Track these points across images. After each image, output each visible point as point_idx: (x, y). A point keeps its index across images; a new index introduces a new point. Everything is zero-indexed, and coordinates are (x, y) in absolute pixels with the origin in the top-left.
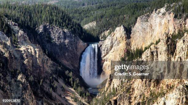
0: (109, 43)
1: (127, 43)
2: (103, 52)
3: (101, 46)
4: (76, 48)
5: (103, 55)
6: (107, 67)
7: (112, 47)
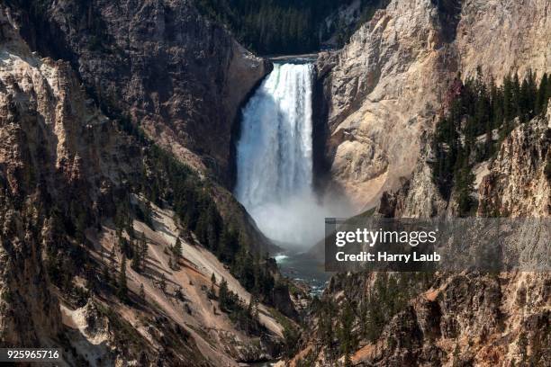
0: (364, 58)
1: (440, 59)
2: (336, 99)
3: (328, 71)
4: (220, 80)
5: (337, 111)
6: (353, 165)
7: (374, 77)
